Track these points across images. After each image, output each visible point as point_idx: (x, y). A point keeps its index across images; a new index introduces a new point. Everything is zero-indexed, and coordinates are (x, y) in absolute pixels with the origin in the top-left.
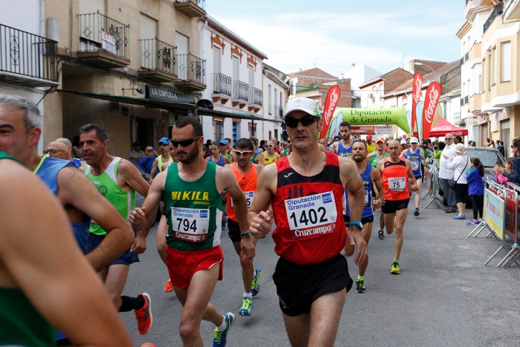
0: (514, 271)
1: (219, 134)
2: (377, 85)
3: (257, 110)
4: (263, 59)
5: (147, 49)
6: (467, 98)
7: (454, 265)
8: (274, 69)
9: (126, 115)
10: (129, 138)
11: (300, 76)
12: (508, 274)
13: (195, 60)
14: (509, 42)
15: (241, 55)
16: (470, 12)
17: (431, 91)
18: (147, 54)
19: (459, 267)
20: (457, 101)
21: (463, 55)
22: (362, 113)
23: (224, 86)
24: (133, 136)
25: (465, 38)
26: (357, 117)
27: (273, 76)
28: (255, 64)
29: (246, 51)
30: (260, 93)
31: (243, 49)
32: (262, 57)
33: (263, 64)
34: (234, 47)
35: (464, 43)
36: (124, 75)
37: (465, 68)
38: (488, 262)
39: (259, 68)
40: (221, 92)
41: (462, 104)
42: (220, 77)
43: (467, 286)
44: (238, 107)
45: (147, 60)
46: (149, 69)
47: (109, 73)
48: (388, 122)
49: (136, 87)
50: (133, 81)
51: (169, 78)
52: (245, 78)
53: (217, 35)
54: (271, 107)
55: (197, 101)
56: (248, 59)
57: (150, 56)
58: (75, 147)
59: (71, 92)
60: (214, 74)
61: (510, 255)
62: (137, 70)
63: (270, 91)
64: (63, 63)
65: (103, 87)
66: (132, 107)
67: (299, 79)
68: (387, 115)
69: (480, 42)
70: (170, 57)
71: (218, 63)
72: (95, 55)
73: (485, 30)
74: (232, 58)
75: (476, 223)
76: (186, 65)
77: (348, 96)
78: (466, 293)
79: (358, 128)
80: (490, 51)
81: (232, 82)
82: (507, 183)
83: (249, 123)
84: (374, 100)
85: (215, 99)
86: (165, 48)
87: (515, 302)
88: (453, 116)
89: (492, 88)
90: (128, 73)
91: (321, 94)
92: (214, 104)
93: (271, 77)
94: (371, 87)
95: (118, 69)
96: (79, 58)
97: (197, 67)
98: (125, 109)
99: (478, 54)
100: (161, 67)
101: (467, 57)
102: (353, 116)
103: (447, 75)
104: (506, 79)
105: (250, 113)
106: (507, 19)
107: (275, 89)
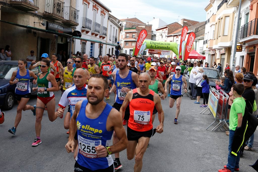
0: (219, 133)
1: (84, 49)
3: (104, 38)
4: (109, 12)
5: (48, 2)
6: (206, 41)
7: (192, 129)
8: (114, 17)
9: (35, 36)
10: (36, 48)
11: (127, 21)
12: (216, 135)
13: (74, 10)
14: (229, 16)
15: (98, 9)
17: (191, 37)
18: (48, 5)
19: (194, 130)
20: (202, 42)
21: (207, 20)
22: (156, 43)
23: (88, 24)
24: (38, 47)
25: (209, 11)
26: (153, 45)
27: (113, 21)
28: (105, 14)
29: (101, 7)
30: (106, 29)
31: (99, 6)
32: (108, 11)
33: (109, 14)
34: (94, 5)
35: (208, 14)
36: (35, 15)
37: (207, 26)
38: (208, 128)
39: (107, 16)
40: (86, 28)
41: (204, 43)
42: (86, 20)
43: (196, 141)
44: (94, 35)
45: (48, 8)
46: (49, 13)
47: (27, 13)
48: (168, 49)
49: (41, 22)
50: (40, 18)
51: (59, 19)
52: (99, 21)
54: (111, 37)
55: (73, 31)
56: (101, 11)
57: (50, 6)
58: (6, 51)
59: (6, 22)
60: (83, 18)
61: (218, 126)
62: (42, 13)
64: (1, 6)
65: (23, 21)
66: (39, 32)
67: (126, 23)
68: (168, 45)
69: (216, 14)
70: (60, 7)
71: (85, 12)
72: (20, 3)
73: (218, 9)
74: (93, 10)
75: (204, 106)
76: (68, 12)
77: (150, 34)
78: (196, 144)
79: (154, 51)
80: (220, 19)
81: (92, 23)
82: (220, 90)
84: (162, 37)
85: (83, 31)
86: (58, 2)
87: (217, 151)
88: (199, 49)
89: (218, 38)
90: (38, 14)
91: (137, 31)
92: (82, 33)
93: (112, 21)
94: (161, 30)
95: (32, 12)
96: (11, 4)
97: (74, 14)
98: (35, 33)
99: (214, 20)
100: (56, 12)
101: (209, 20)
102: (151, 44)
103: (198, 28)
104: (225, 34)
105: (100, 39)
106: (229, 5)
107: (114, 28)
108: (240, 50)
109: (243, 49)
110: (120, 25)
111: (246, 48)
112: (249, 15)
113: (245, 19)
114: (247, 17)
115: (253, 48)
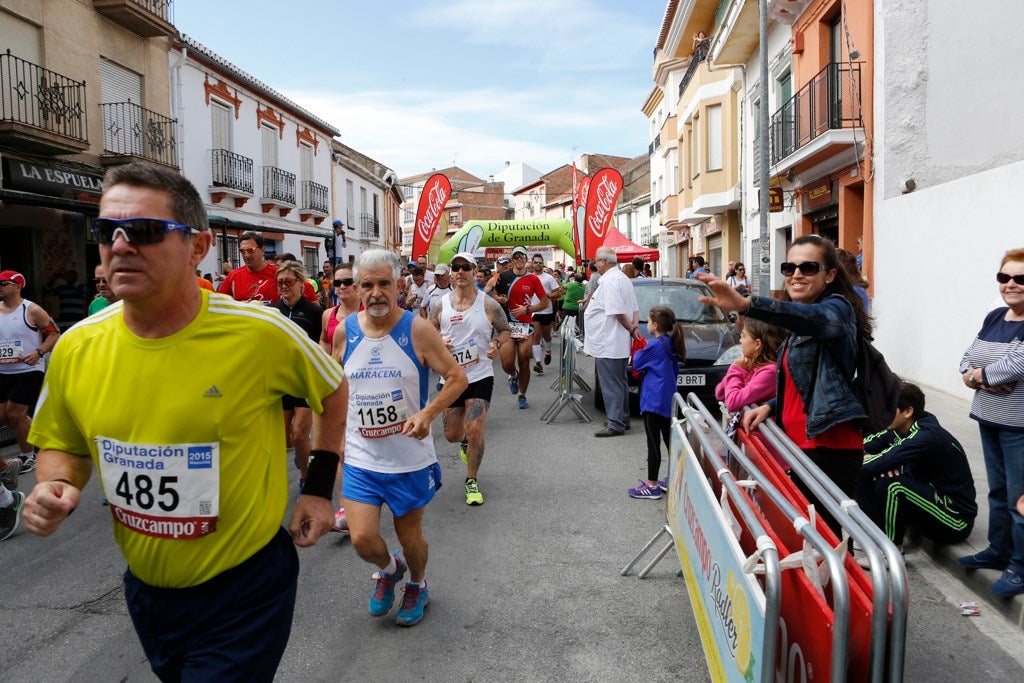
2: (537, 190)
3: (318, 220)
4: (331, 136)
6: (658, 204)
14: (719, 104)
15: (281, 124)
16: (661, 68)
20: (645, 209)
21: (652, 140)
25: (655, 114)
26: (498, 233)
27: (354, 166)
28: (315, 143)
29: (294, 119)
30: (325, 191)
31: (286, 114)
32: (329, 132)
33: (334, 141)
34: (263, 108)
35: (654, 122)
37: (657, 161)
39: (324, 149)
40: (227, 185)
41: (652, 214)
48: (544, 241)
53: (219, 81)
56: (298, 132)
63: (350, 192)
68: (542, 230)
69: (676, 116)
71: (225, 133)
73: (681, 93)
74: (258, 126)
77: (500, 208)
80: (690, 124)
81: (256, 168)
83: (302, 242)
84: (532, 212)
85: (216, 197)
88: (640, 233)
89: (694, 183)
92: (215, 207)
93: (350, 168)
94: (528, 192)
99: (672, 134)
101: (658, 140)
102: (491, 232)
103: (632, 173)
104: (716, 165)
105: (305, 225)
106: (714, 64)
107: (362, 188)
108: (777, 206)
109: (786, 203)
110: (389, 180)
111: (797, 195)
112: (792, 76)
113: (777, 99)
114: (783, 89)
115: (824, 189)
